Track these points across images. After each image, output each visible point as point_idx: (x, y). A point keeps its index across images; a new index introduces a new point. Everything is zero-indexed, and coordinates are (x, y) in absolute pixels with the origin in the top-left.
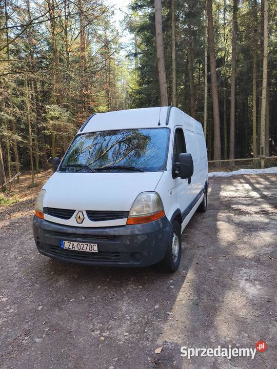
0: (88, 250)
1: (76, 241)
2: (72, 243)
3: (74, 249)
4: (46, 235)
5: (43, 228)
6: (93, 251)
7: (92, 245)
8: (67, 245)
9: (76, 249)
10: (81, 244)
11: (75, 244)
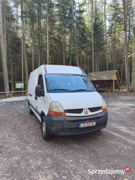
0: (92, 125)
1: (86, 123)
2: (84, 124)
3: (85, 126)
4: (69, 123)
5: (68, 120)
6: (94, 125)
7: (93, 122)
8: (82, 125)
9: (87, 126)
10: (89, 123)
11: (86, 124)
